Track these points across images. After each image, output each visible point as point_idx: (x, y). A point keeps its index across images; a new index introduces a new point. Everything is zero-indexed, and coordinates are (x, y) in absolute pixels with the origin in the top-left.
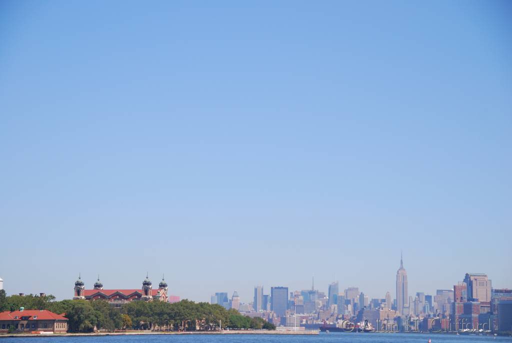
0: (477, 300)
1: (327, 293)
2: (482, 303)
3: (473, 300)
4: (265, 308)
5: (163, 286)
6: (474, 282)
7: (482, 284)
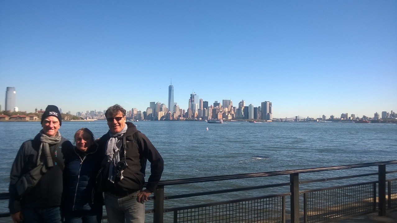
3: (133, 113)
6: (134, 110)
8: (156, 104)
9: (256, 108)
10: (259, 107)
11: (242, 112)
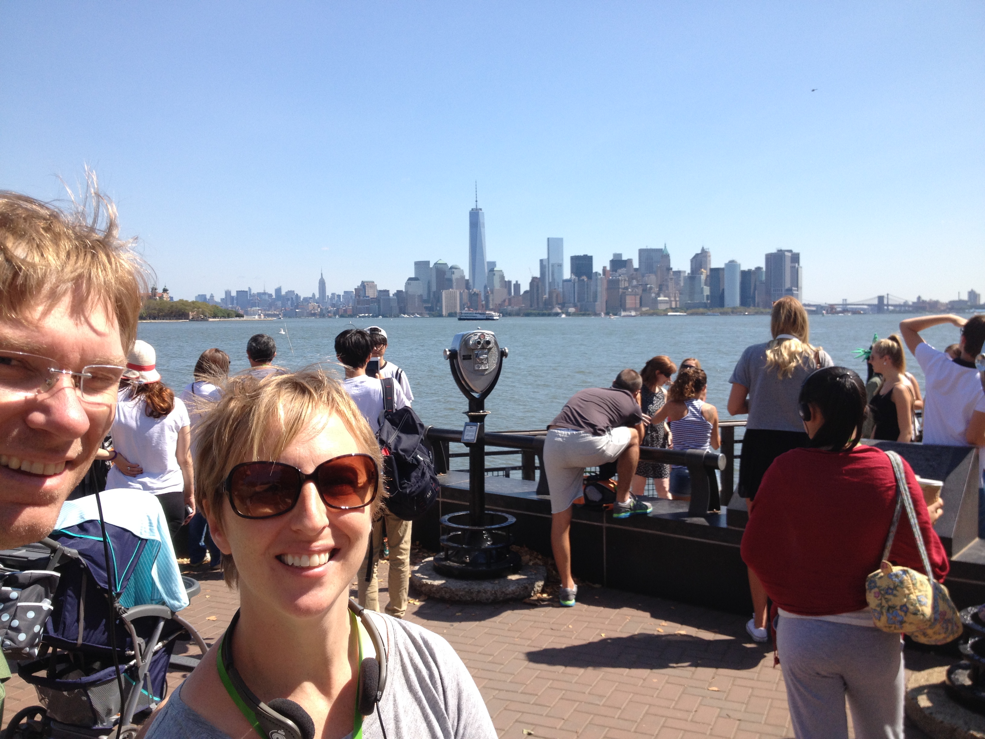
0: (369, 297)
1: (274, 294)
2: (372, 298)
3: (367, 297)
4: (232, 304)
5: (165, 290)
6: (367, 286)
7: (371, 287)
8: (431, 265)
9: (749, 271)
10: (758, 269)
11: (703, 285)
